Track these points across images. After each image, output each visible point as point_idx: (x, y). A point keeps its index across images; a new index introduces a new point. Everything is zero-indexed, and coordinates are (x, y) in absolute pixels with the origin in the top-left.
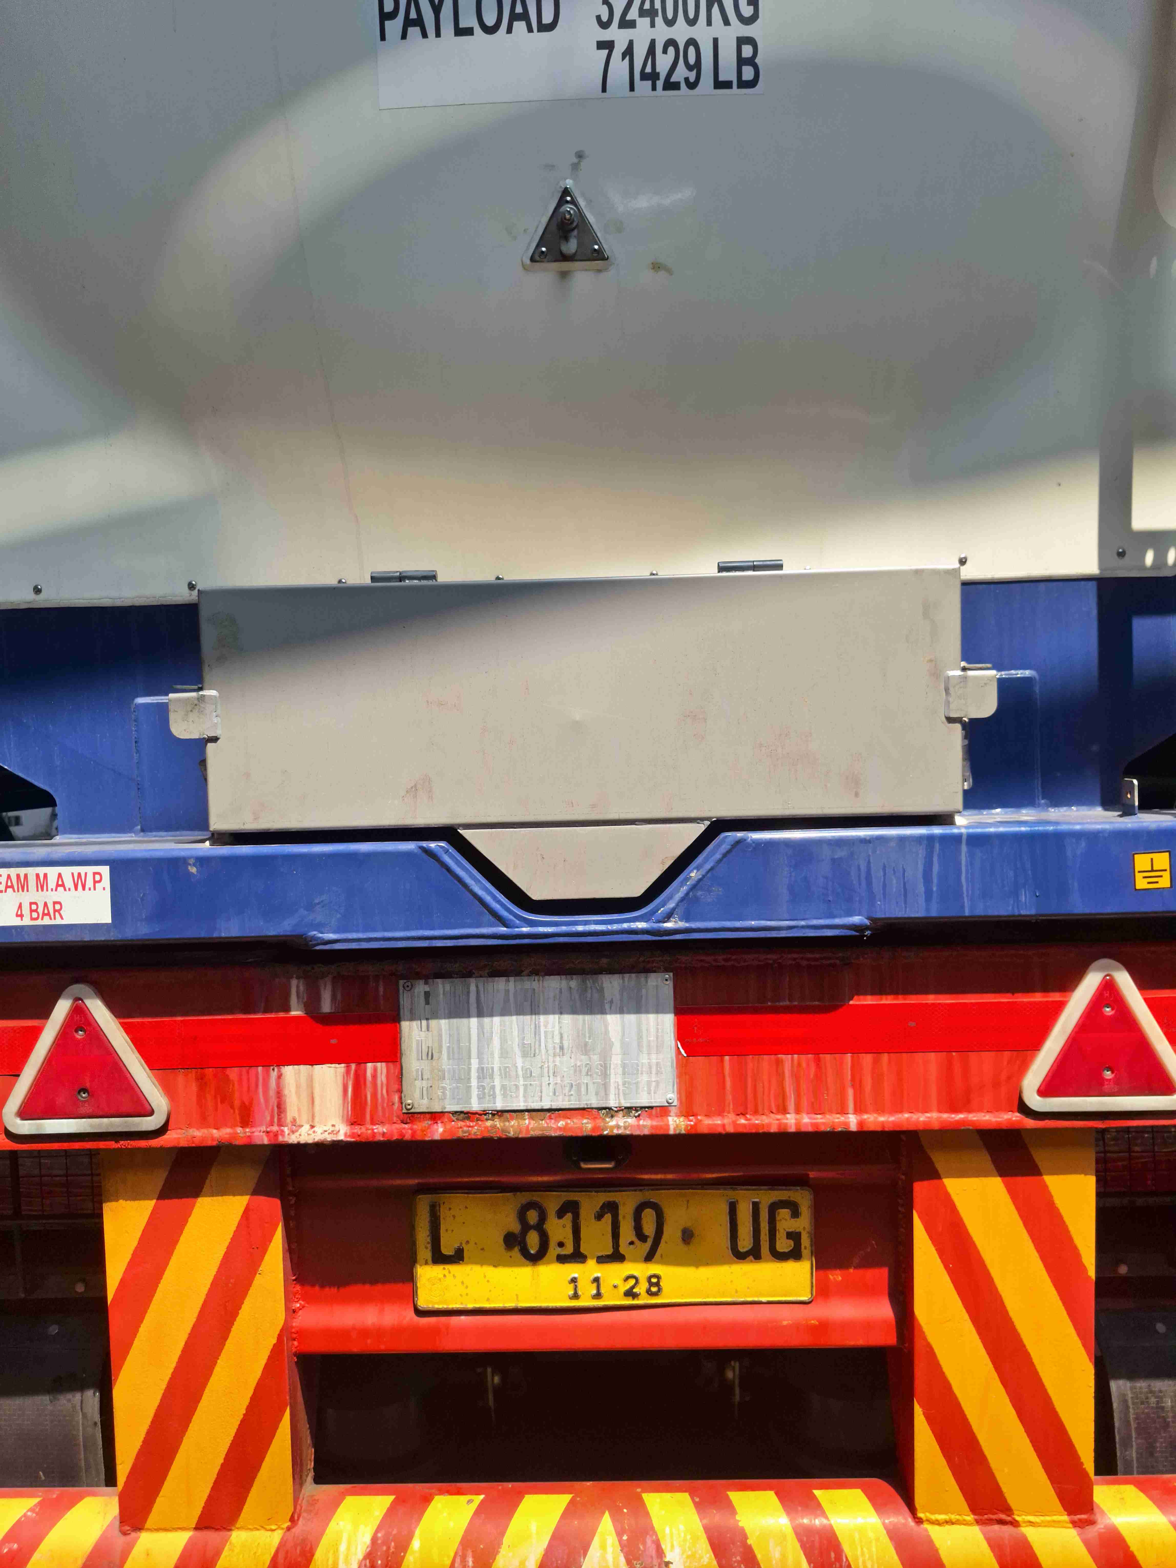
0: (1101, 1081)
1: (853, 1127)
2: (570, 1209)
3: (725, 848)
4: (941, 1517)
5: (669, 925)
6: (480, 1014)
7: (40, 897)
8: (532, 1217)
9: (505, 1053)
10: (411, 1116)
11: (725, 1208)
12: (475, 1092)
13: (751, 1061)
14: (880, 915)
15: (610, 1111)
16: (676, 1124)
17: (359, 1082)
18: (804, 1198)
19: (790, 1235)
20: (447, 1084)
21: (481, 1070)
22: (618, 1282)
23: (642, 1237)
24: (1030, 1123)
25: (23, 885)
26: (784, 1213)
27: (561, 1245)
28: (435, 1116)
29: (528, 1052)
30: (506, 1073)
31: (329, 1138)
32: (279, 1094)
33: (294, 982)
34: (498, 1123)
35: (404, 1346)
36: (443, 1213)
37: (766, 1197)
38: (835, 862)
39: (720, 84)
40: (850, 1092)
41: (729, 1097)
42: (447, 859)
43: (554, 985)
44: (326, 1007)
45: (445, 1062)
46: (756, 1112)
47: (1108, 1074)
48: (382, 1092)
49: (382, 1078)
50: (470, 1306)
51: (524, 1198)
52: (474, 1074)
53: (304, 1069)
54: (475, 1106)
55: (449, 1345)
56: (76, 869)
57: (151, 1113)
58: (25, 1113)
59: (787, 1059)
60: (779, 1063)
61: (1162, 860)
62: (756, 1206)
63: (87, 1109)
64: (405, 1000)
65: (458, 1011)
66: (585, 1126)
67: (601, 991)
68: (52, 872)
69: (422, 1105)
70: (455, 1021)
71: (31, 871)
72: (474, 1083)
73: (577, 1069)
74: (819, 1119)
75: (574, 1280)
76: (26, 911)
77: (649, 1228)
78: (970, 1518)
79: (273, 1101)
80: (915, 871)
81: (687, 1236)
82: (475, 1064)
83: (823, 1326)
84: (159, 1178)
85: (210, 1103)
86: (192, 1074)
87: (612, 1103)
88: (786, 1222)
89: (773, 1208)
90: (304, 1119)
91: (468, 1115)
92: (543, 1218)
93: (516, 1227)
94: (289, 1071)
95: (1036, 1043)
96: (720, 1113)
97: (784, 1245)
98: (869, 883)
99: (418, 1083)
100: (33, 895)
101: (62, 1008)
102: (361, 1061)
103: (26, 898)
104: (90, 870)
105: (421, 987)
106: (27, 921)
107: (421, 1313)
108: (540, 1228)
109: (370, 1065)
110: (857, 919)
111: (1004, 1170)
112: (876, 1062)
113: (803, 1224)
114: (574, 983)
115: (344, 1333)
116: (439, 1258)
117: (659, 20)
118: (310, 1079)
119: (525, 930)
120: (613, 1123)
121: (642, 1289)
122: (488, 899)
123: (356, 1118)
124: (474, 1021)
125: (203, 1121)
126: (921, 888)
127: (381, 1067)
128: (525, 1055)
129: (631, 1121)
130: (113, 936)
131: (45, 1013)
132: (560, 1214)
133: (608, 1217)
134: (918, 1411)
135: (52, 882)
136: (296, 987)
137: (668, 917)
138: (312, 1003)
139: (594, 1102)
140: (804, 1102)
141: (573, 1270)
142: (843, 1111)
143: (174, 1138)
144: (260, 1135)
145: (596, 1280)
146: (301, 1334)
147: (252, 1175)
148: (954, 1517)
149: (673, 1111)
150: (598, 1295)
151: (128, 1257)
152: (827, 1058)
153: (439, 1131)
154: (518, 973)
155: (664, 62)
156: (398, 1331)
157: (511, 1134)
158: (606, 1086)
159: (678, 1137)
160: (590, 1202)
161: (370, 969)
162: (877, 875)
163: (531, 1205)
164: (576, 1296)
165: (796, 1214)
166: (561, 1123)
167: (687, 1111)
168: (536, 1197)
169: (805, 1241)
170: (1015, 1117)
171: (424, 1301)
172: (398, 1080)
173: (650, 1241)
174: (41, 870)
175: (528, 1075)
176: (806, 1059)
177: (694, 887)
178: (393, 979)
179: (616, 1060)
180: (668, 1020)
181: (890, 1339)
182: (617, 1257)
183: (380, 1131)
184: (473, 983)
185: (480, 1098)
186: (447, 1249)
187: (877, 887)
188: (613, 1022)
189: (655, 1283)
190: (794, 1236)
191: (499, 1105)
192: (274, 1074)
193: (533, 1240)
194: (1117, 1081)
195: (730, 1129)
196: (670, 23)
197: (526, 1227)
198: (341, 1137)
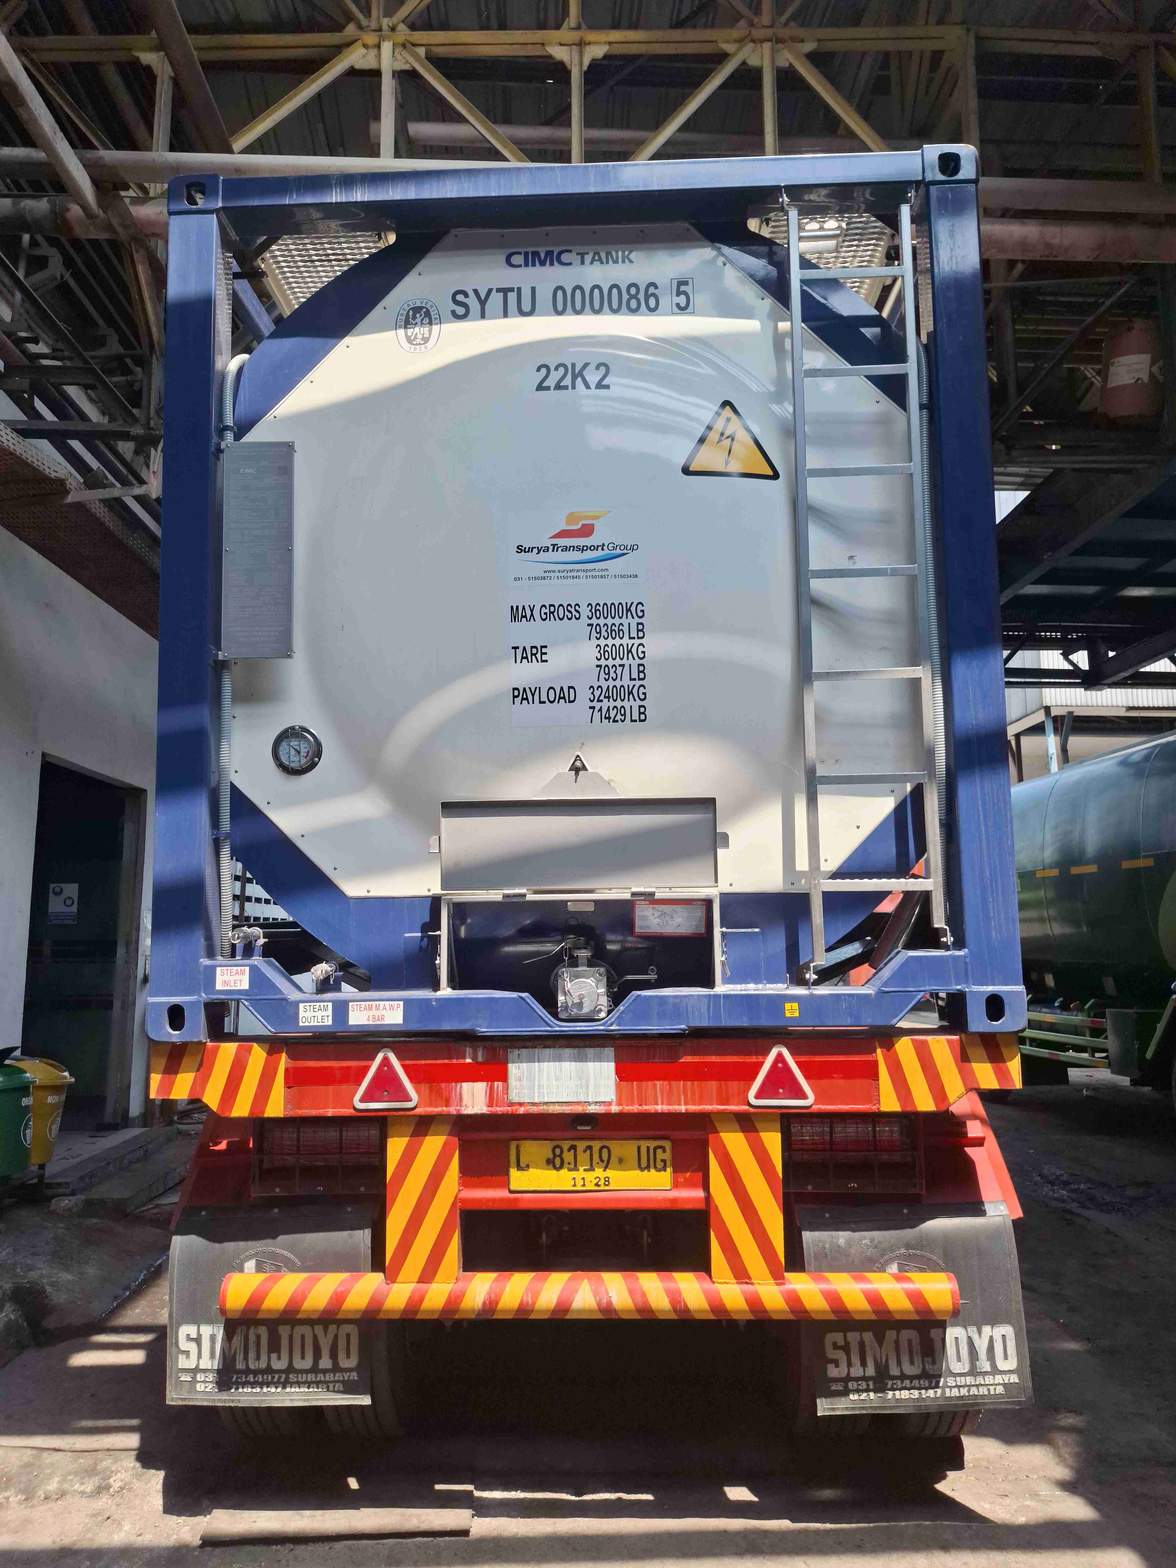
0: (778, 1093)
1: (683, 1111)
2: (573, 1148)
3: (633, 998)
4: (722, 1281)
5: (612, 1028)
6: (539, 1062)
7: (377, 1013)
8: (558, 1151)
9: (548, 1079)
10: (512, 1104)
11: (636, 1149)
12: (536, 1094)
13: (644, 1084)
14: (691, 1025)
15: (589, 1103)
16: (615, 1109)
17: (492, 1088)
18: (667, 1145)
19: (662, 1161)
20: (525, 1091)
21: (539, 1086)
22: (593, 1180)
23: (602, 1161)
24: (752, 1110)
25: (370, 1008)
26: (659, 1151)
27: (569, 1164)
28: (521, 1104)
29: (557, 1078)
30: (549, 1087)
31: (479, 1112)
32: (460, 1094)
33: (468, 1049)
34: (545, 1107)
35: (505, 1207)
36: (522, 1149)
37: (652, 1144)
38: (675, 1005)
39: (632, 721)
40: (683, 1097)
41: (636, 1098)
42: (528, 1001)
43: (568, 1051)
44: (480, 1059)
45: (525, 1082)
46: (646, 1105)
47: (781, 1090)
48: (500, 1094)
49: (500, 1088)
50: (532, 1189)
51: (555, 1143)
52: (536, 1087)
53: (470, 1084)
54: (537, 1100)
55: (522, 1206)
56: (391, 1003)
57: (411, 1101)
58: (362, 1100)
59: (658, 1083)
60: (655, 1085)
61: (795, 1006)
62: (648, 1148)
63: (386, 1099)
64: (510, 1056)
65: (531, 1060)
66: (579, 1109)
67: (586, 1055)
68: (382, 1003)
69: (516, 1099)
70: (529, 1064)
71: (374, 1003)
72: (536, 1091)
73: (577, 1086)
74: (670, 1107)
75: (574, 1179)
76: (371, 1019)
77: (605, 1157)
78: (735, 1281)
79: (458, 1096)
80: (704, 1009)
81: (621, 1161)
82: (537, 1083)
83: (675, 1200)
84: (411, 1129)
85: (434, 1098)
86: (427, 1085)
87: (590, 1100)
88: (660, 1155)
89: (655, 1149)
90: (470, 1105)
91: (534, 1104)
92: (562, 1152)
93: (551, 1156)
94: (464, 1085)
95: (754, 1078)
96: (632, 1105)
97: (660, 1165)
98: (687, 1013)
99: (515, 1091)
100: (374, 1012)
101: (380, 1057)
102: (493, 1081)
103: (371, 1013)
104: (396, 1003)
105: (516, 1052)
106: (371, 1023)
107: (511, 1192)
108: (560, 1156)
109: (496, 1083)
110: (683, 1026)
111: (744, 1130)
112: (692, 1085)
113: (667, 1156)
114: (576, 1051)
115: (479, 1201)
116: (519, 1168)
117: (611, 699)
118: (473, 1088)
119: (557, 1029)
120: (590, 1108)
121: (602, 1183)
122: (543, 1016)
123: (490, 1105)
124: (537, 1064)
125: (431, 1105)
126: (706, 1016)
127: (500, 1083)
128: (556, 1080)
129: (597, 1107)
130: (403, 1029)
131: (373, 1058)
132: (569, 1150)
133: (588, 1151)
134: (712, 1234)
135: (381, 1007)
136: (469, 1050)
137: (611, 1025)
138: (474, 1058)
139: (583, 1100)
140: (665, 1102)
141: (574, 1174)
142: (680, 1105)
143: (418, 1111)
144: (453, 1110)
145: (583, 1179)
146: (463, 1201)
147: (448, 1128)
148: (727, 1281)
149: (614, 1103)
150: (584, 1185)
151: (396, 1163)
152: (674, 1083)
153: (522, 1110)
154: (554, 1047)
155: (613, 714)
156: (502, 1200)
157: (550, 1112)
158: (587, 1093)
159: (615, 1114)
160: (581, 1145)
161: (497, 1044)
162: (690, 1009)
163: (558, 1146)
164: (575, 1185)
165: (664, 1151)
166: (570, 1108)
167: (619, 1104)
168: (558, 1143)
169: (668, 1163)
170: (745, 1107)
171: (513, 1187)
172: (506, 1089)
173: (605, 1162)
174: (378, 1003)
175: (557, 1087)
176: (666, 1083)
177: (622, 1012)
178: (505, 1048)
179: (592, 1083)
180: (612, 1066)
181: (702, 1206)
182: (592, 1169)
183: (499, 1110)
184: (536, 1050)
185: (539, 1097)
186: (522, 1165)
187: (690, 1015)
188: (590, 1065)
189: (607, 1180)
190: (664, 1161)
191: (546, 1100)
192: (459, 1086)
193: (558, 1161)
194: (783, 1093)
195: (636, 1111)
196: (615, 701)
197: (555, 1156)
198: (484, 1111)
